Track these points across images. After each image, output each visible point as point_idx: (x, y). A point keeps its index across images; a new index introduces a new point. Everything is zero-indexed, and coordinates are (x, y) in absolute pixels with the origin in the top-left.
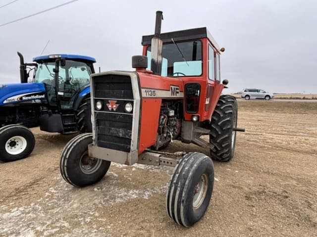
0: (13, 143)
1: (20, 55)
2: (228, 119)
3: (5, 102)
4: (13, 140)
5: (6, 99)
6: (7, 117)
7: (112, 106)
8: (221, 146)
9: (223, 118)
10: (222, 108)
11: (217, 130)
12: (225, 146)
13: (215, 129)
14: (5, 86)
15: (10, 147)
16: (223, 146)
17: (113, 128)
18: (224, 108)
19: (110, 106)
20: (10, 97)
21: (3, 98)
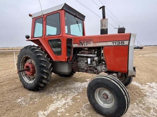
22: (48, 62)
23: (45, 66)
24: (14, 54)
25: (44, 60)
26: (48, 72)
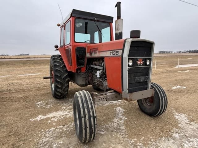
7: (140, 62)
17: (137, 78)
19: (139, 63)
22: (63, 72)
23: (59, 75)
25: (59, 69)
26: (61, 82)
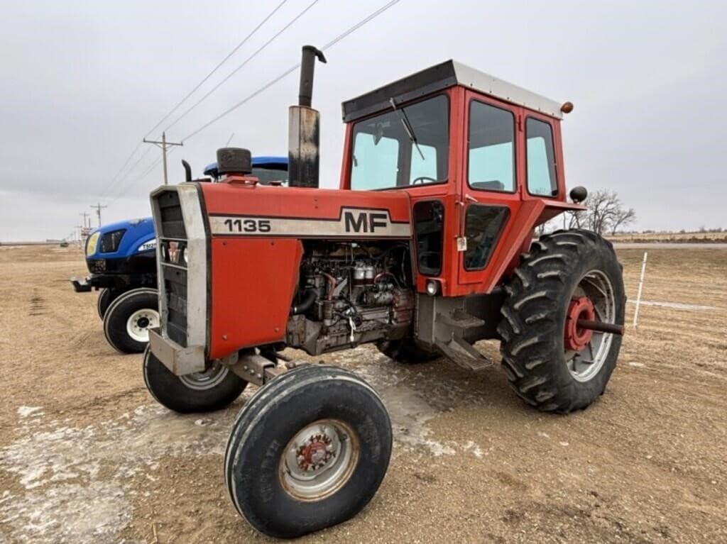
0: (143, 321)
1: (186, 165)
2: (542, 294)
3: (141, 249)
4: (143, 316)
5: (142, 244)
6: (143, 275)
8: (524, 366)
9: (530, 290)
10: (532, 264)
11: (511, 322)
12: (535, 368)
13: (507, 319)
14: (144, 221)
15: (138, 328)
16: (529, 366)
18: (538, 264)
20: (148, 240)
21: (138, 243)
24: (645, 259)
